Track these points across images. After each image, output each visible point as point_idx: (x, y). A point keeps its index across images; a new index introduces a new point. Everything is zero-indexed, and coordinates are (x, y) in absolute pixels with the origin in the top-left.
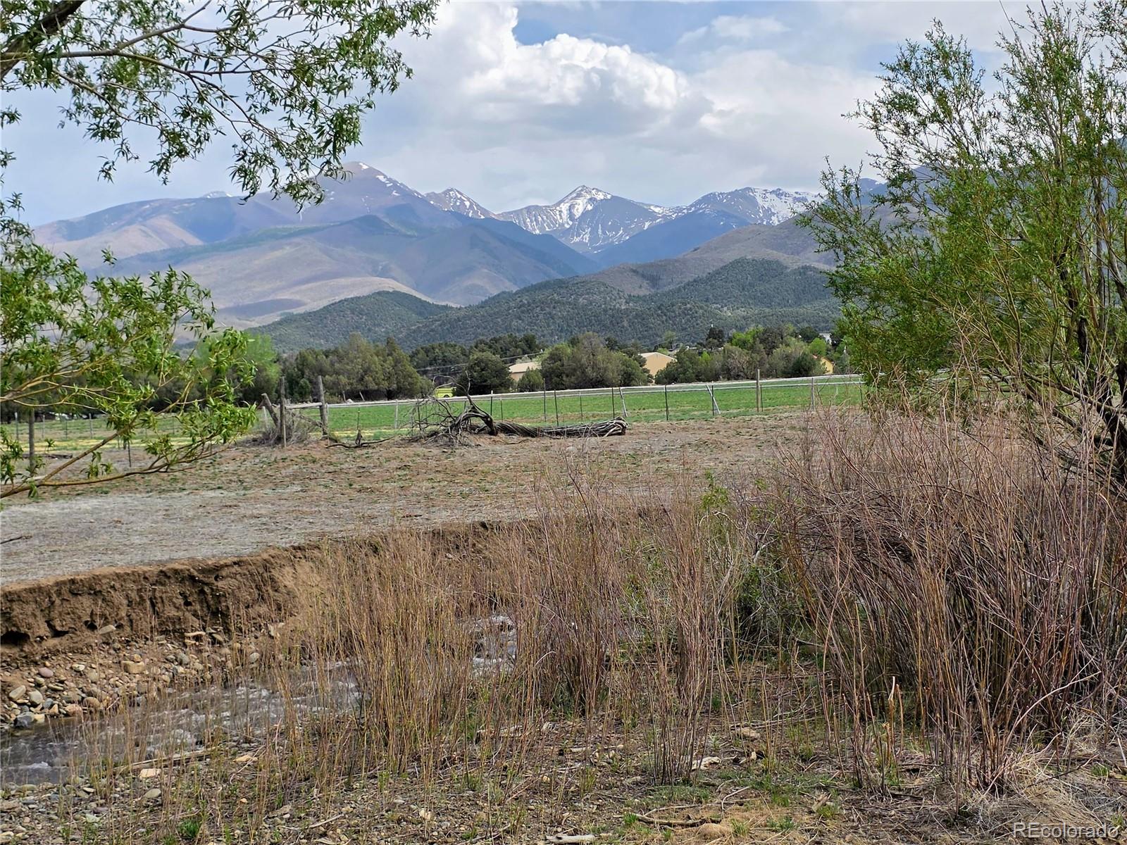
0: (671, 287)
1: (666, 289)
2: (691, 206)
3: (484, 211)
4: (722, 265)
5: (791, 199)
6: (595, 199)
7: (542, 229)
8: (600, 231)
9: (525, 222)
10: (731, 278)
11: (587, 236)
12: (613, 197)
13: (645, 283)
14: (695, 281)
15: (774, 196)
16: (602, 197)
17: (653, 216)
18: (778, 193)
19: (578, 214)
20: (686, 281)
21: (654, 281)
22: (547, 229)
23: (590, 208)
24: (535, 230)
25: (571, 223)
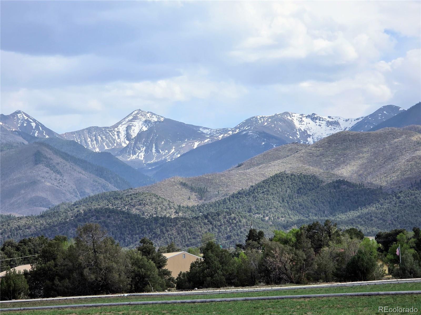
0: (217, 199)
1: (213, 200)
2: (236, 128)
3: (49, 132)
4: (263, 179)
5: (324, 123)
6: (150, 122)
7: (101, 147)
8: (154, 150)
9: (86, 142)
10: (271, 191)
11: (142, 154)
12: (165, 120)
13: (193, 196)
14: (239, 193)
15: (309, 120)
16: (156, 120)
17: (201, 136)
18: (313, 118)
19: (134, 134)
20: (231, 193)
21: (201, 193)
22: (106, 148)
23: (145, 129)
24: (94, 148)
25: (127, 142)
